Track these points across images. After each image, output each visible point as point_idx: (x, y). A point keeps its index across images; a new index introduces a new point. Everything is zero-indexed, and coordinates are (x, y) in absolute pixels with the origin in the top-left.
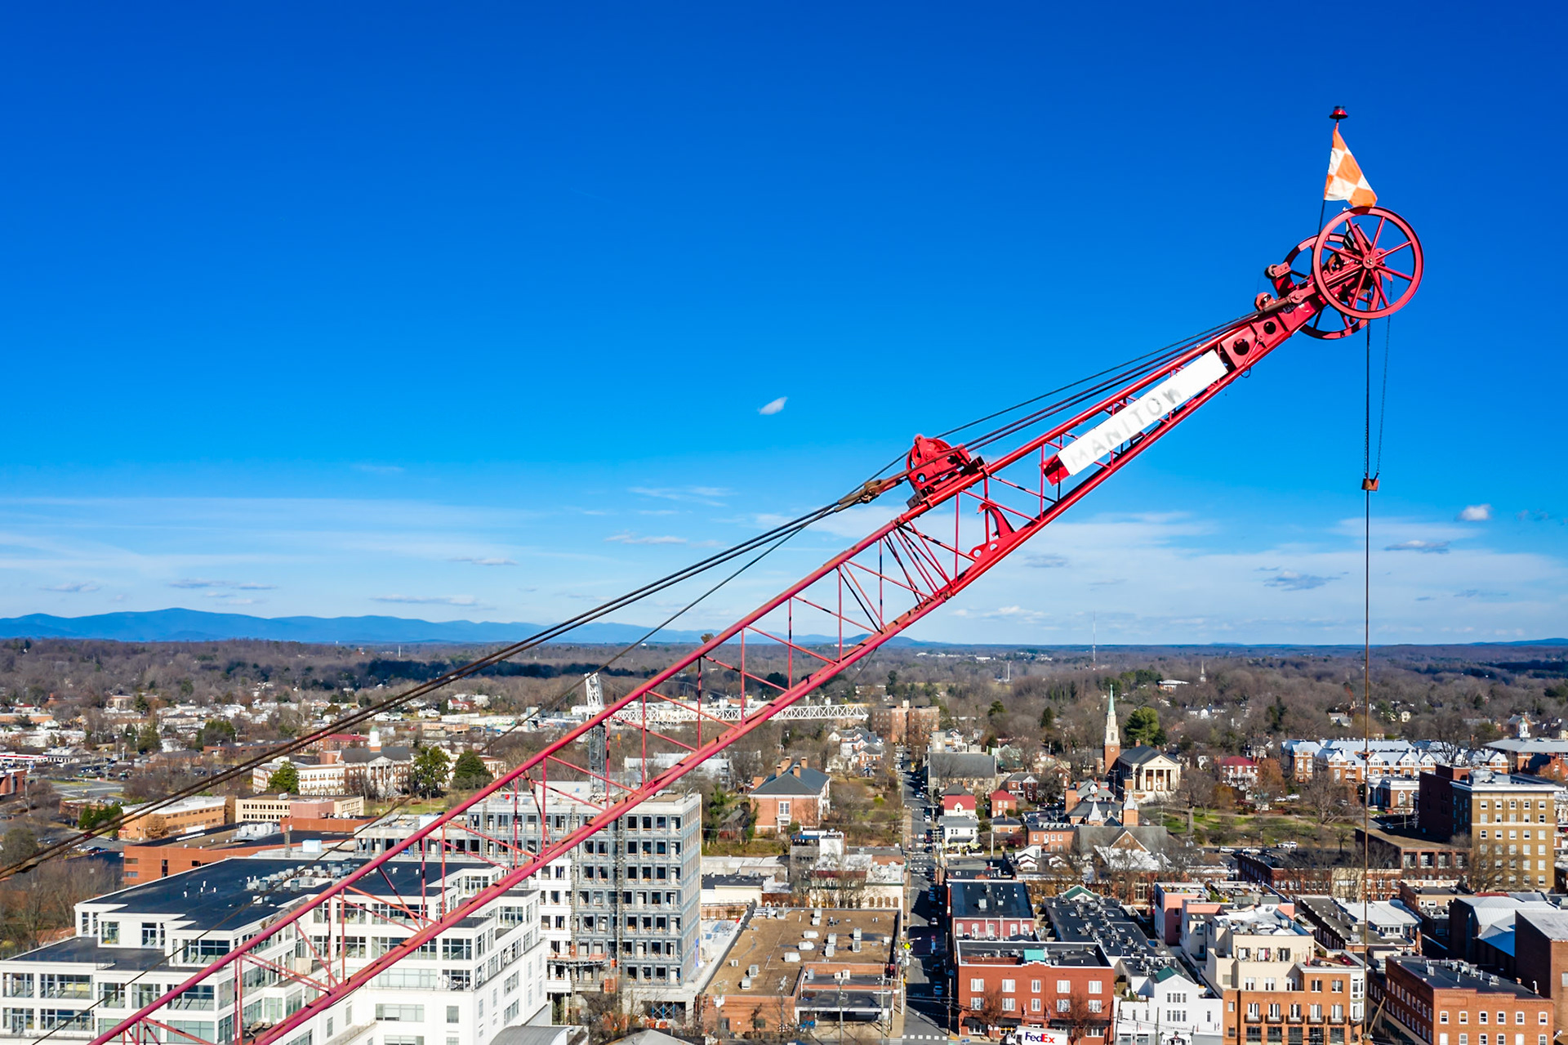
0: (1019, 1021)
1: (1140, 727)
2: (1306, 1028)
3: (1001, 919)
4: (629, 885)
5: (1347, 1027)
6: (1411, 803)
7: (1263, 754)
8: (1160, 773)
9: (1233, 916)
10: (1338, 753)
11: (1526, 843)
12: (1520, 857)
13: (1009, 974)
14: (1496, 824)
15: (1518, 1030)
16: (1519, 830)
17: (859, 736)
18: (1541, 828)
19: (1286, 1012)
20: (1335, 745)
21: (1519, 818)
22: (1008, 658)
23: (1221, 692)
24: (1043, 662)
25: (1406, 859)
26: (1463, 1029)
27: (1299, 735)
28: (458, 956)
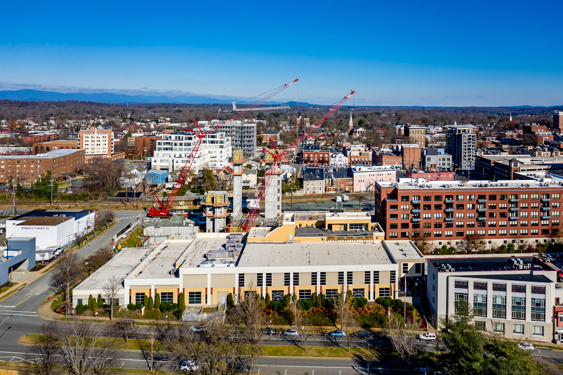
2: (362, 162)
4: (244, 139)
5: (369, 162)
8: (361, 132)
11: (420, 139)
12: (418, 141)
13: (312, 154)
14: (414, 135)
15: (396, 162)
16: (418, 136)
18: (422, 136)
19: (359, 159)
25: (397, 142)
26: (387, 162)
28: (222, 143)
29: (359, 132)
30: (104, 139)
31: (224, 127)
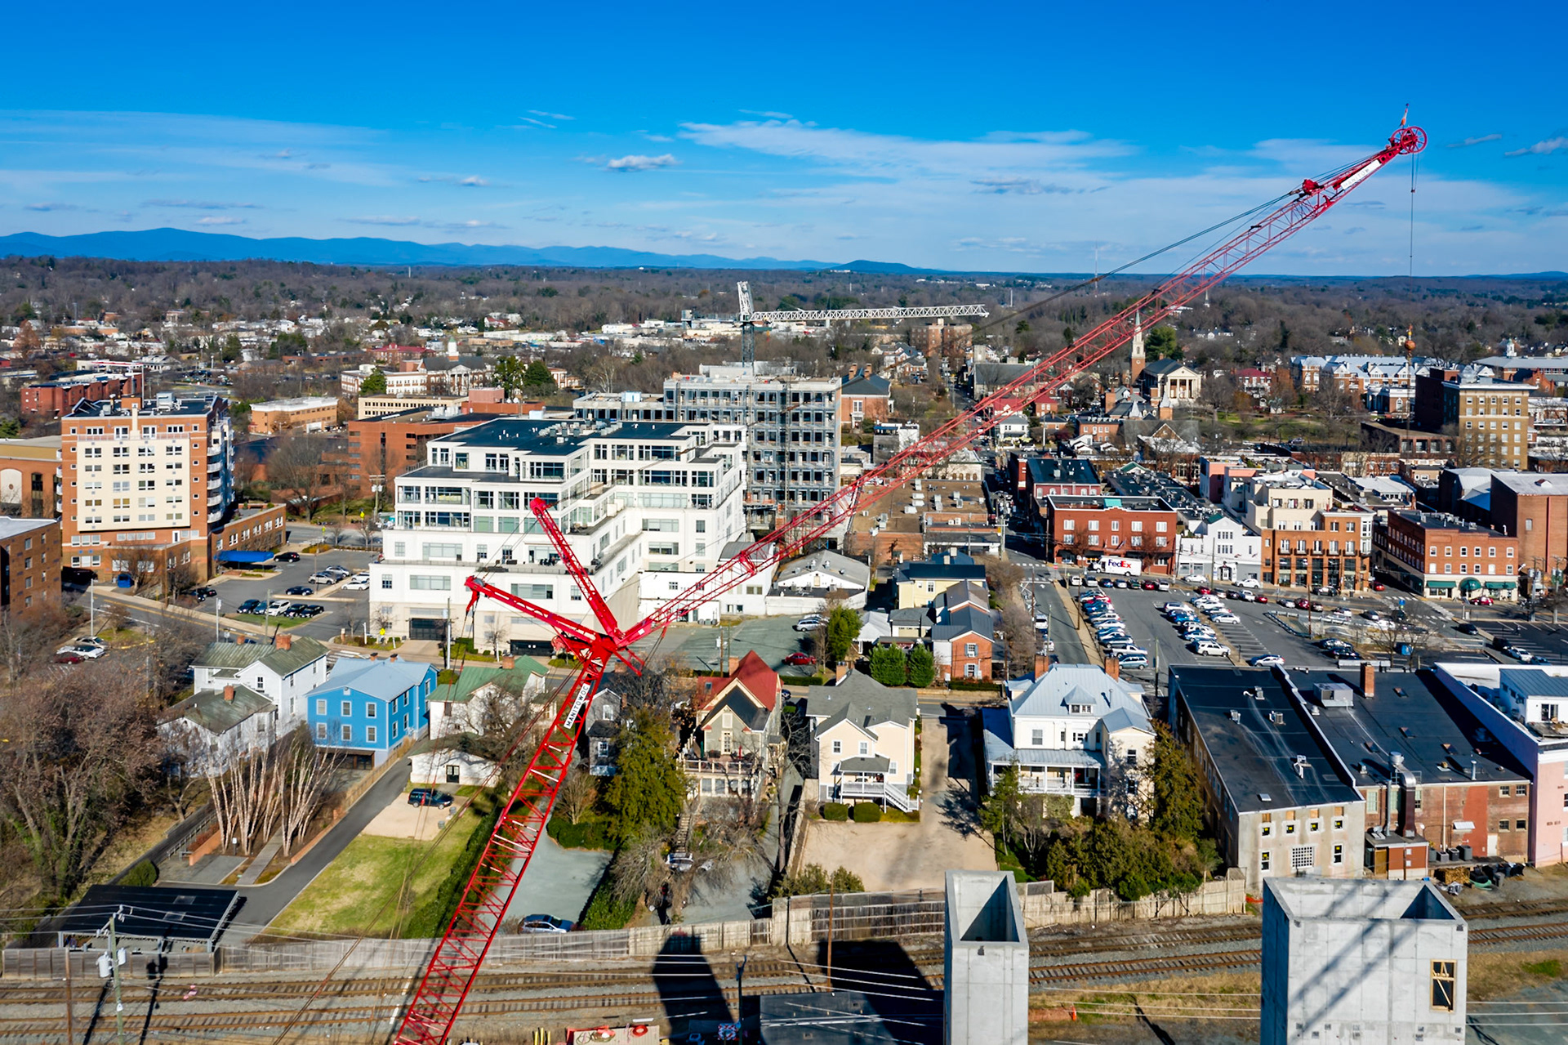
0: (1103, 553)
1: (1158, 345)
2: (1326, 559)
3: (1074, 485)
4: (791, 447)
5: (1358, 558)
6: (1407, 408)
7: (1272, 367)
8: (1183, 383)
9: (1267, 477)
10: (1342, 366)
11: (1504, 432)
12: (1499, 443)
13: (1094, 517)
14: (1479, 416)
15: (1491, 561)
16: (1499, 422)
17: (900, 350)
18: (1517, 420)
19: (1310, 546)
20: (1339, 359)
21: (1499, 412)
22: (1008, 285)
23: (1226, 317)
24: (1043, 289)
25: (1403, 445)
26: (1448, 560)
27: (1305, 353)
28: (703, 484)
29: (1174, 383)
30: (174, 459)
31: (704, 394)
